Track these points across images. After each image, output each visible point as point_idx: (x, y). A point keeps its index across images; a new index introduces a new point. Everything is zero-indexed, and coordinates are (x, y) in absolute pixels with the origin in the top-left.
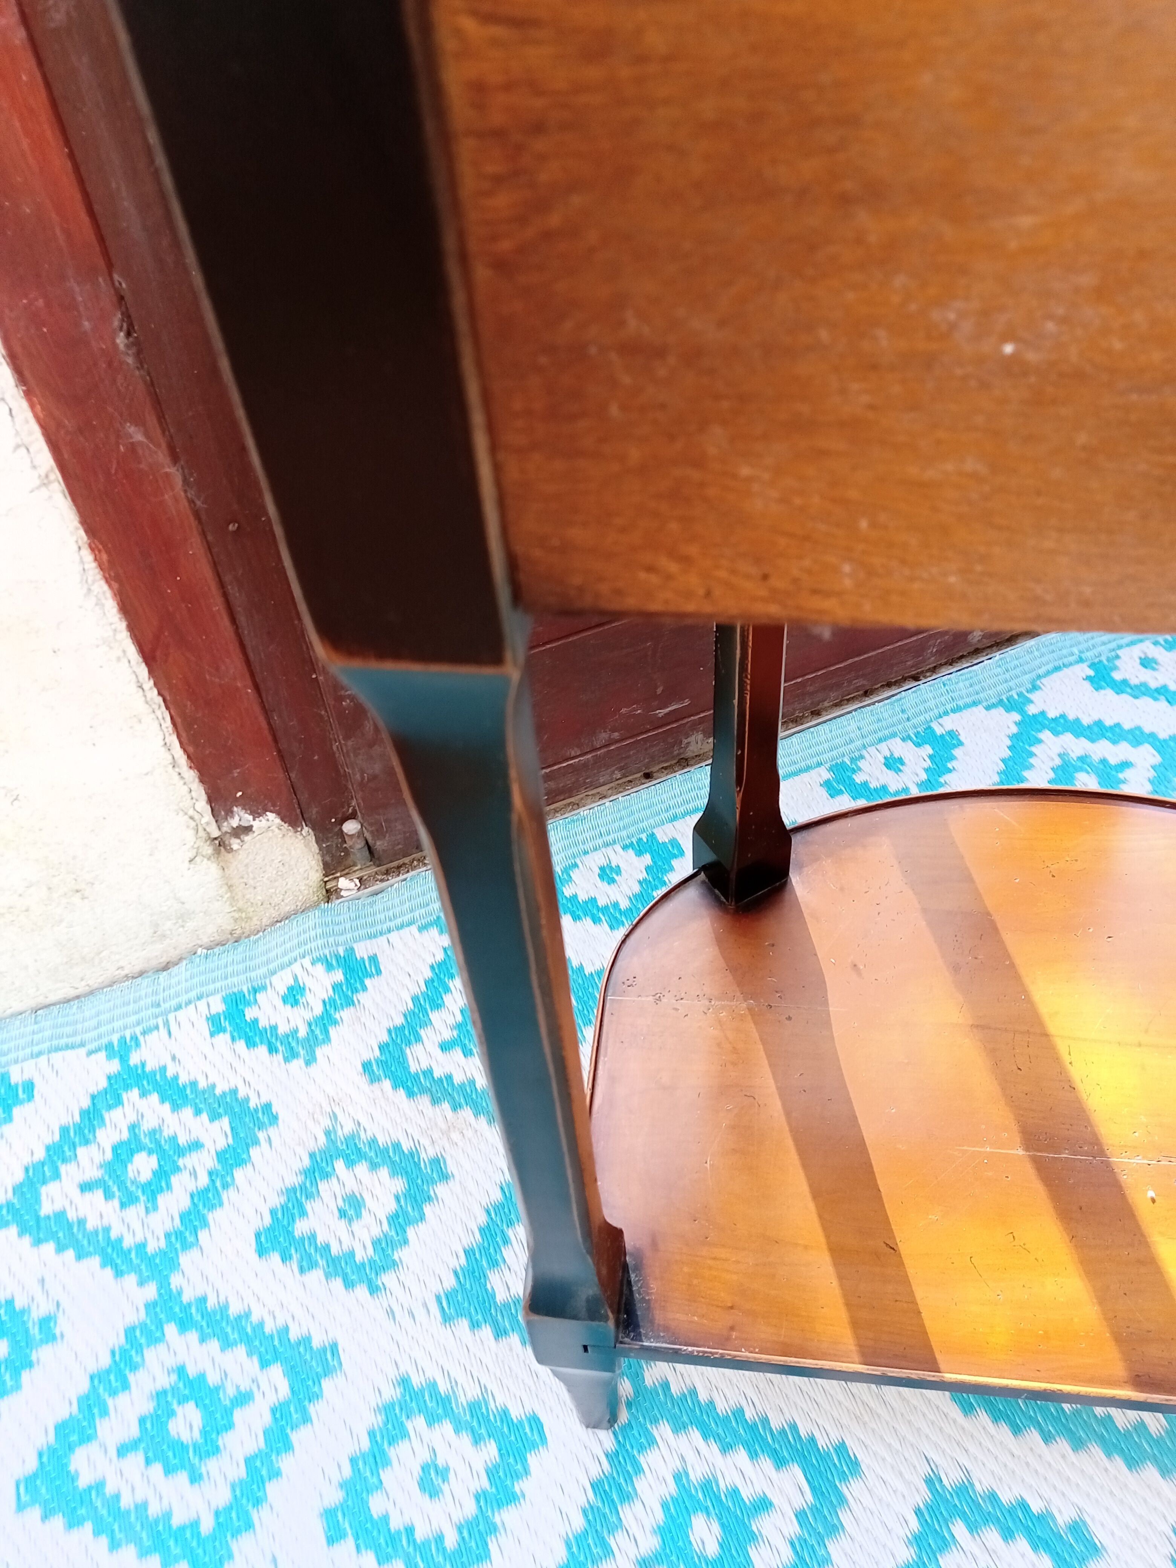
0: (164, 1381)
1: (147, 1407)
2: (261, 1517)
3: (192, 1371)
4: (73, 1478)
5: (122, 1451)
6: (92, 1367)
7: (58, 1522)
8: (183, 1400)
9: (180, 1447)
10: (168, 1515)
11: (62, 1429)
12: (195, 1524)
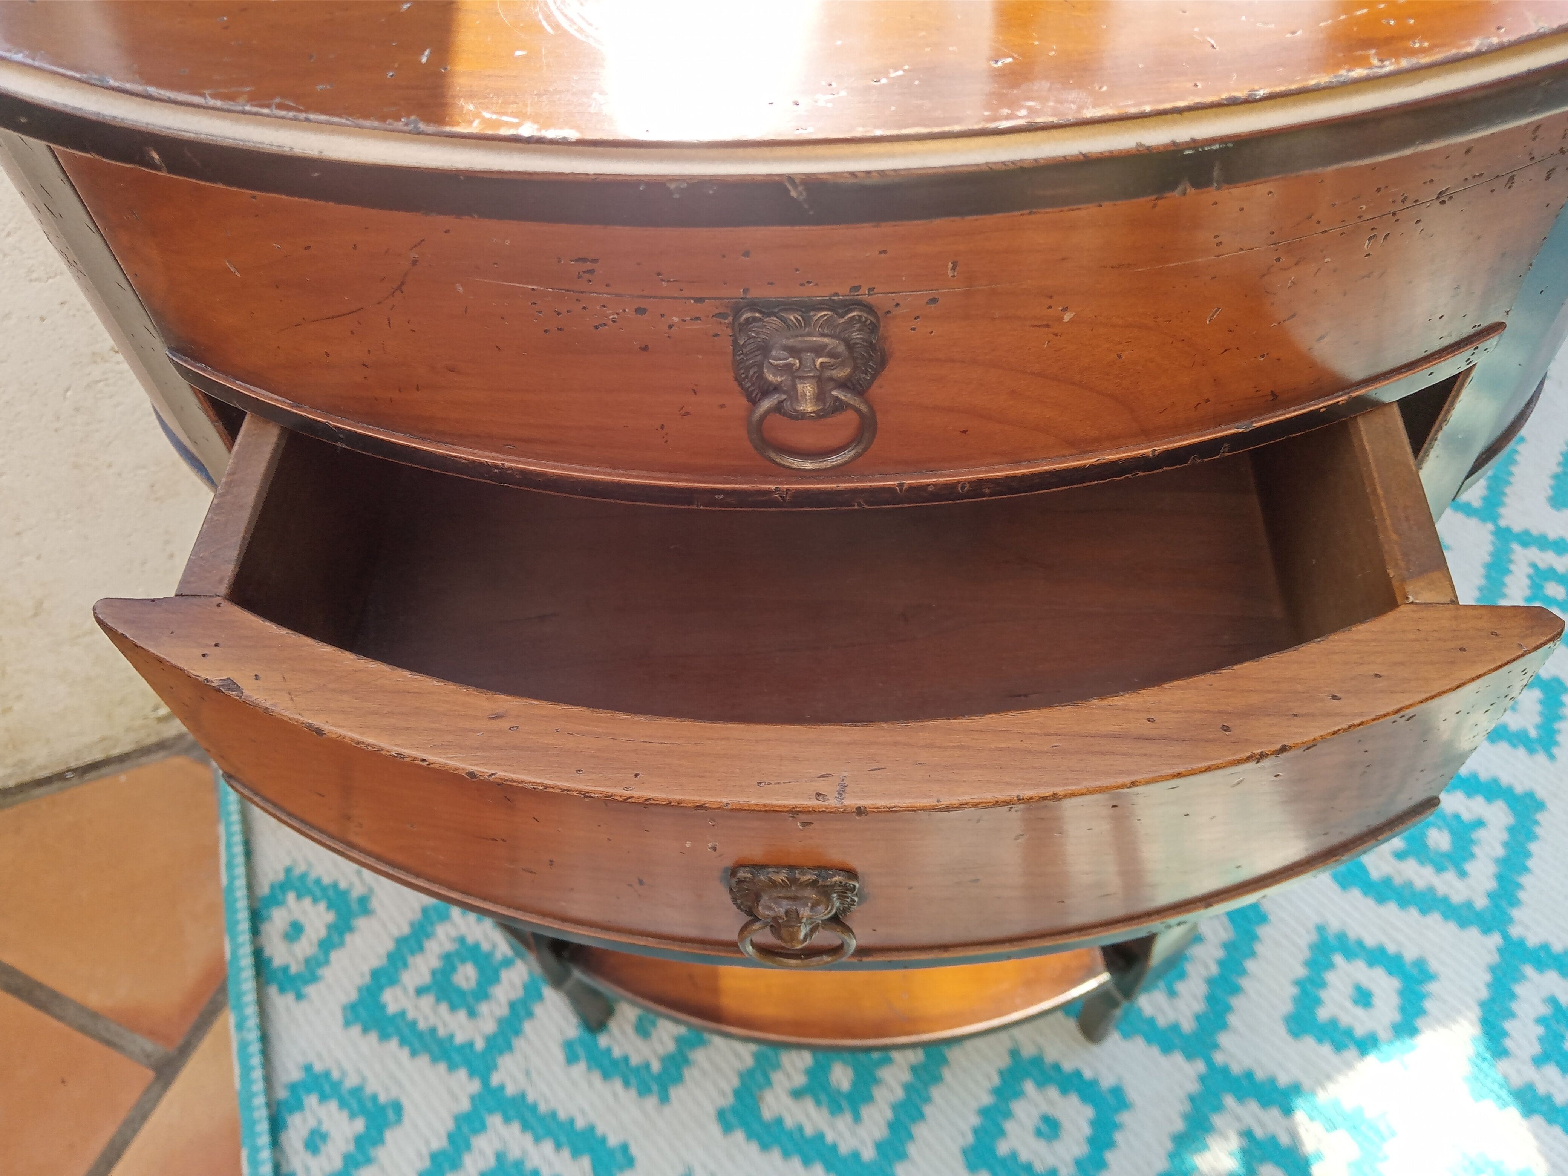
0: (449, 947)
1: (435, 963)
2: (519, 1044)
3: (470, 940)
4: (383, 1007)
5: (420, 991)
6: (396, 933)
7: (373, 1037)
8: (463, 961)
9: (462, 993)
10: (451, 1037)
11: (375, 974)
12: (471, 1044)
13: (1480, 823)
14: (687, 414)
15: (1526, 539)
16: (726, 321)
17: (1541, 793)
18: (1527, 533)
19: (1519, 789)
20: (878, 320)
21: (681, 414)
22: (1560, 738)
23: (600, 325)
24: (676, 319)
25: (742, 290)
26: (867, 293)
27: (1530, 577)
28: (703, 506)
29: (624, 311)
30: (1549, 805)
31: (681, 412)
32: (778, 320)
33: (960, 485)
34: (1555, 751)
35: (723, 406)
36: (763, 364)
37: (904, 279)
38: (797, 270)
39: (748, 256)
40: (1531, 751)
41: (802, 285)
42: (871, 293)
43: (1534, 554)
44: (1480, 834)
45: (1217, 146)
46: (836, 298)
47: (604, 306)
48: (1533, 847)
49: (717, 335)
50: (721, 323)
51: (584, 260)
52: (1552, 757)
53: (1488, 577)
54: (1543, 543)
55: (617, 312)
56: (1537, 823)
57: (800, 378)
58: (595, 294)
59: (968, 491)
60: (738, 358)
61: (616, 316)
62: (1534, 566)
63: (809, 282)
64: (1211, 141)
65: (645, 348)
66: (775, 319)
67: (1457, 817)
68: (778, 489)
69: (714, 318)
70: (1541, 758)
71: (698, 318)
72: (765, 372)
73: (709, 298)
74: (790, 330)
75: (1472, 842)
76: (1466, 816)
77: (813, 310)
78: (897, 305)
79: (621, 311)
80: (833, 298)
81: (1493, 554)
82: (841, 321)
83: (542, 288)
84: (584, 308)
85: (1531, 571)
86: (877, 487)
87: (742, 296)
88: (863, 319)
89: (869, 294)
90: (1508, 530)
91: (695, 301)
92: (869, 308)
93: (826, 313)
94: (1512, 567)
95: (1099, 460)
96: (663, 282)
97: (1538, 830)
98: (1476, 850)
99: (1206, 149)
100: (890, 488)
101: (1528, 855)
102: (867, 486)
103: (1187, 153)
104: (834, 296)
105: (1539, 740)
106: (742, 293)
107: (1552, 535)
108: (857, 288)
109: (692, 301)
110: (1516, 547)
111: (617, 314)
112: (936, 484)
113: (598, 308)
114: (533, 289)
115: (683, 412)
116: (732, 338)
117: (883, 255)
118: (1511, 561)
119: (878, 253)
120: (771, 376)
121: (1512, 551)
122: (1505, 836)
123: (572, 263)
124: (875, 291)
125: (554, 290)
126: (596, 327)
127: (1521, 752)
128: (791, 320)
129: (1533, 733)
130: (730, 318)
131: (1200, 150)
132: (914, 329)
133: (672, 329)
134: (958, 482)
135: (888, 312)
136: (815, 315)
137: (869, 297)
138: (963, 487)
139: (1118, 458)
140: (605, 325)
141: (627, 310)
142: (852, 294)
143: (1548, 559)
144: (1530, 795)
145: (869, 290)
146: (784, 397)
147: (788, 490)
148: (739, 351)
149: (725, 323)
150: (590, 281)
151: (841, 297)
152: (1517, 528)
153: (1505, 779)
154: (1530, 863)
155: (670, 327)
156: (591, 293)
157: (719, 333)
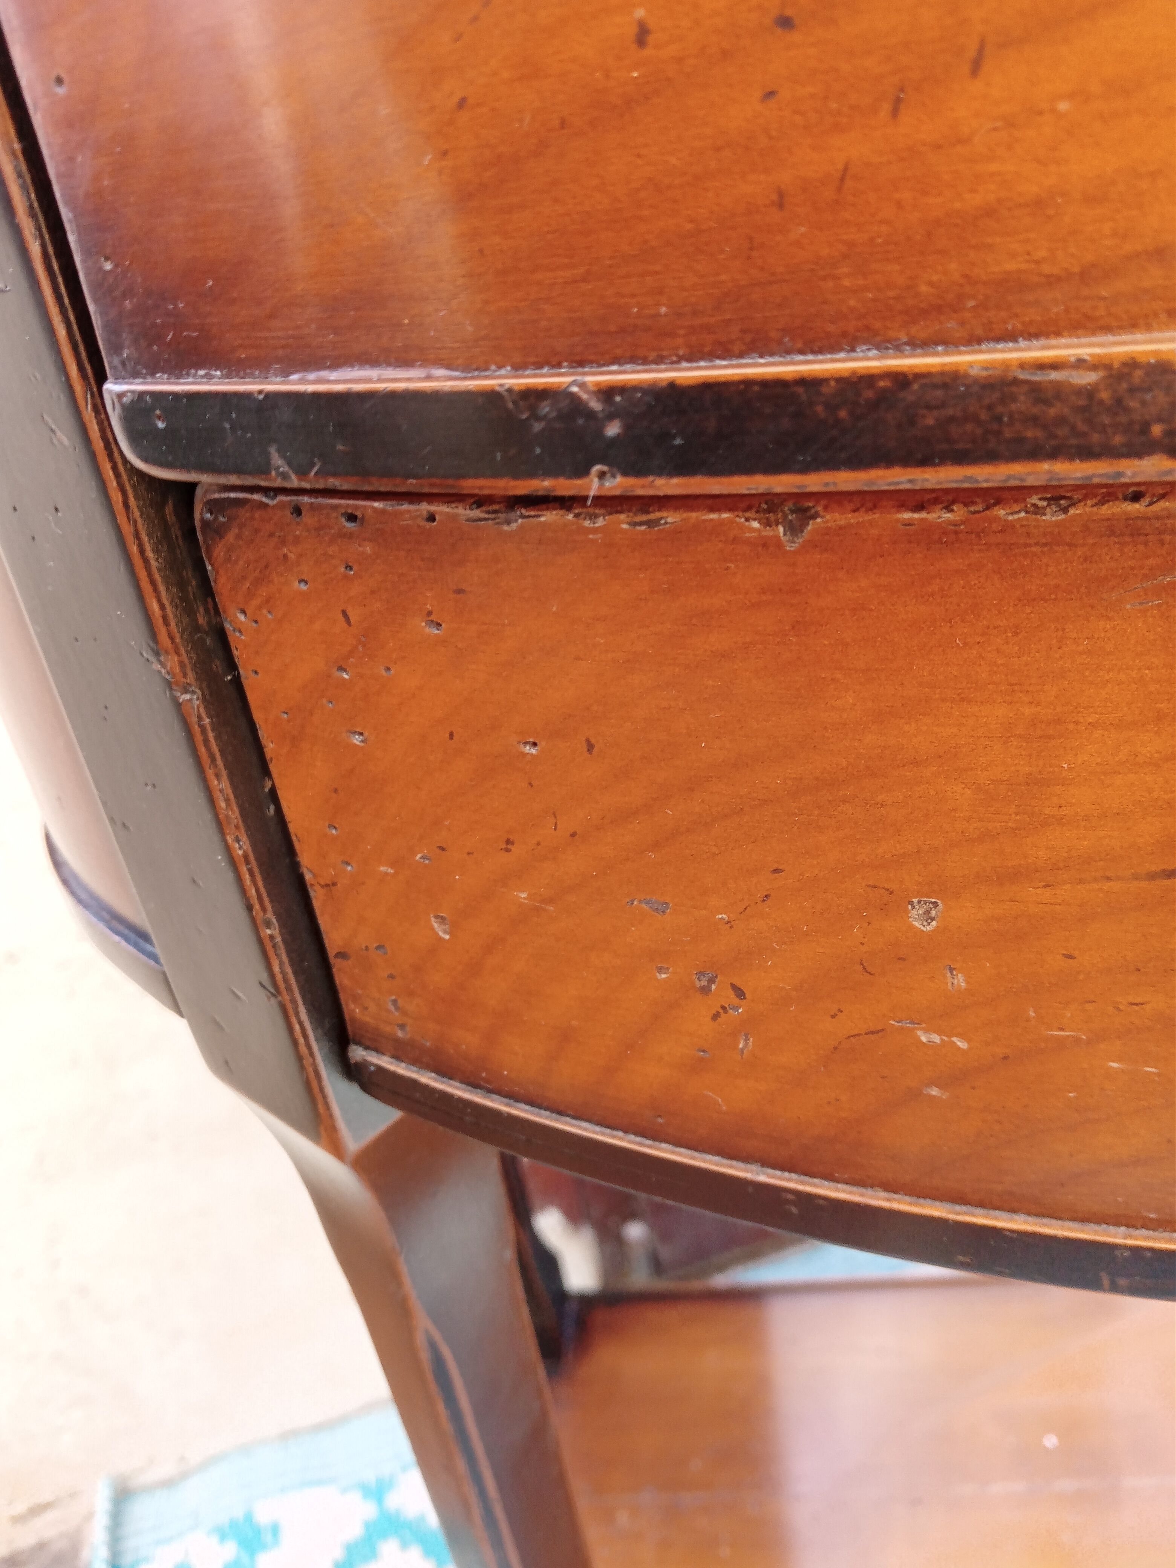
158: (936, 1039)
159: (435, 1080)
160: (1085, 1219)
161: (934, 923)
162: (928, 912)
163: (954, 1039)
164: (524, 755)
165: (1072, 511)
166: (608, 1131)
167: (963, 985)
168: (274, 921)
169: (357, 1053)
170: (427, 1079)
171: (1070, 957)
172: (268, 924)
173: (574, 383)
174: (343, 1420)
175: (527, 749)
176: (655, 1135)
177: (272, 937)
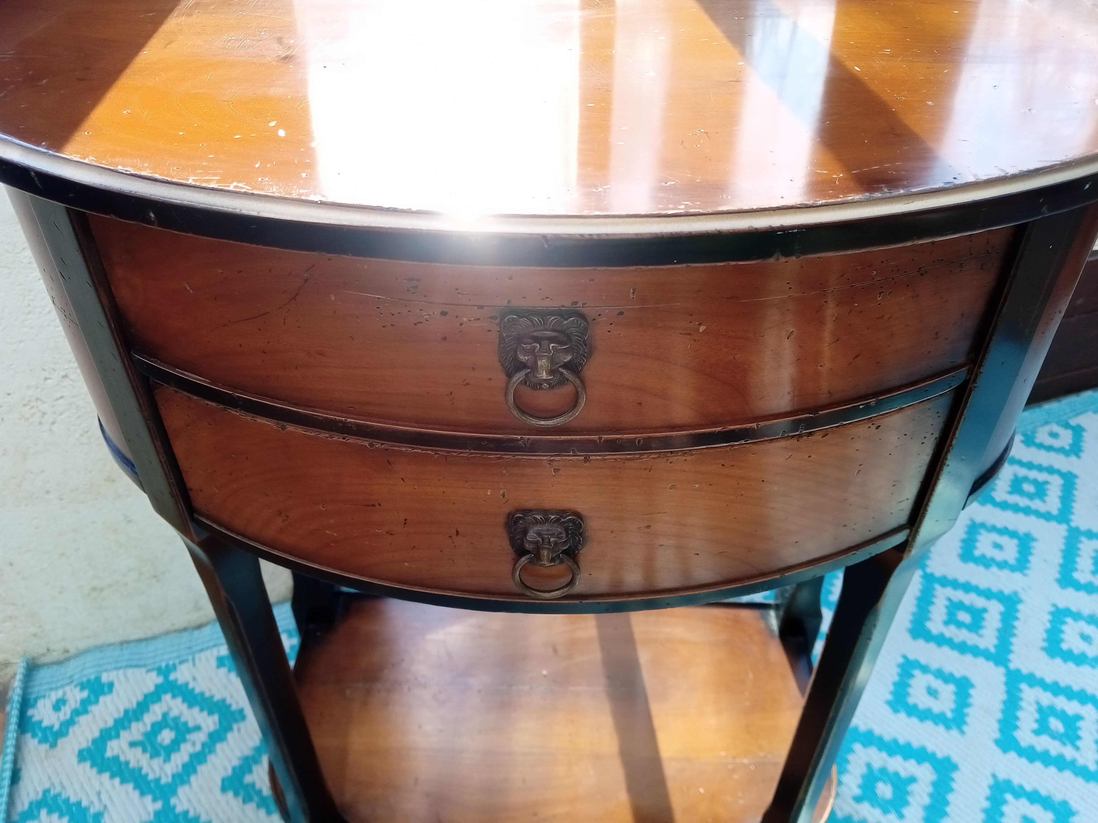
13: (913, 779)
14: (468, 384)
15: (945, 582)
16: (496, 321)
17: (955, 758)
18: (944, 577)
19: (940, 755)
20: (588, 325)
21: (464, 384)
22: (968, 719)
23: (418, 323)
24: (465, 319)
25: (506, 301)
26: (582, 306)
27: (947, 607)
28: (473, 450)
29: (434, 313)
30: (961, 767)
31: (464, 383)
32: (528, 320)
33: (637, 440)
34: (965, 728)
35: (490, 379)
36: (517, 348)
37: (604, 298)
38: (540, 289)
39: (512, 280)
40: (948, 728)
41: (543, 299)
42: (584, 306)
43: (949, 592)
44: (913, 787)
45: (796, 230)
46: (563, 308)
47: (421, 310)
48: (950, 797)
49: (489, 331)
50: (492, 322)
51: (412, 280)
52: (962, 732)
53: (918, 606)
54: (955, 584)
55: (430, 314)
56: (953, 780)
57: (539, 356)
58: (417, 302)
59: (642, 444)
60: (502, 346)
61: (428, 317)
62: (949, 599)
63: (548, 298)
64: (793, 227)
65: (445, 339)
66: (526, 319)
67: (897, 774)
68: (522, 438)
69: (489, 319)
70: (955, 732)
71: (478, 319)
72: (518, 354)
73: (487, 306)
74: (535, 327)
75: (907, 793)
76: (903, 774)
77: (549, 315)
78: (600, 315)
79: (432, 313)
80: (562, 308)
81: (921, 591)
82: (566, 322)
83: (384, 298)
84: (409, 311)
85: (947, 603)
86: (585, 439)
87: (506, 305)
88: (579, 323)
89: (583, 307)
90: (932, 575)
91: (477, 308)
92: (582, 316)
93: (557, 317)
94: (935, 600)
95: (724, 428)
96: (459, 295)
97: (954, 785)
98: (910, 799)
99: (790, 231)
100: (593, 440)
101: (947, 803)
102: (578, 438)
103: (778, 233)
104: (562, 307)
105: (954, 719)
106: (506, 303)
107: (962, 579)
108: (576, 303)
109: (476, 307)
110: (937, 586)
111: (429, 315)
112: (622, 438)
113: (418, 311)
114: (379, 298)
115: (465, 383)
116: (499, 333)
117: (592, 282)
118: (934, 596)
119: (589, 281)
120: (522, 356)
121: (934, 589)
122: (930, 789)
123: (405, 281)
124: (587, 305)
125: (392, 299)
126: (415, 324)
127: (941, 728)
128: (535, 320)
129: (949, 715)
130: (498, 320)
131: (786, 232)
132: (609, 332)
133: (462, 326)
134: (636, 438)
135: (594, 319)
136: (550, 318)
137: (583, 309)
138: (639, 441)
139: (736, 428)
140: (421, 323)
141: (435, 313)
142: (573, 306)
143: (959, 595)
144: (947, 759)
145: (583, 304)
146: (529, 370)
147: (528, 439)
148: (503, 341)
149: (495, 322)
150: (414, 294)
151: (566, 308)
152: (938, 574)
153: (930, 747)
154: (948, 809)
155: (461, 324)
156: (414, 301)
157: (491, 329)
158: (330, 533)
159: (217, 526)
160: (370, 577)
161: (325, 509)
162: (323, 506)
163: (334, 533)
164: (233, 456)
165: (333, 439)
166: (262, 546)
167: (333, 522)
168: (173, 478)
169: (196, 516)
170: (214, 526)
171: (353, 519)
172: (171, 479)
173: (233, 394)
174: (154, 638)
175: (233, 455)
176: (274, 548)
177: (172, 482)
